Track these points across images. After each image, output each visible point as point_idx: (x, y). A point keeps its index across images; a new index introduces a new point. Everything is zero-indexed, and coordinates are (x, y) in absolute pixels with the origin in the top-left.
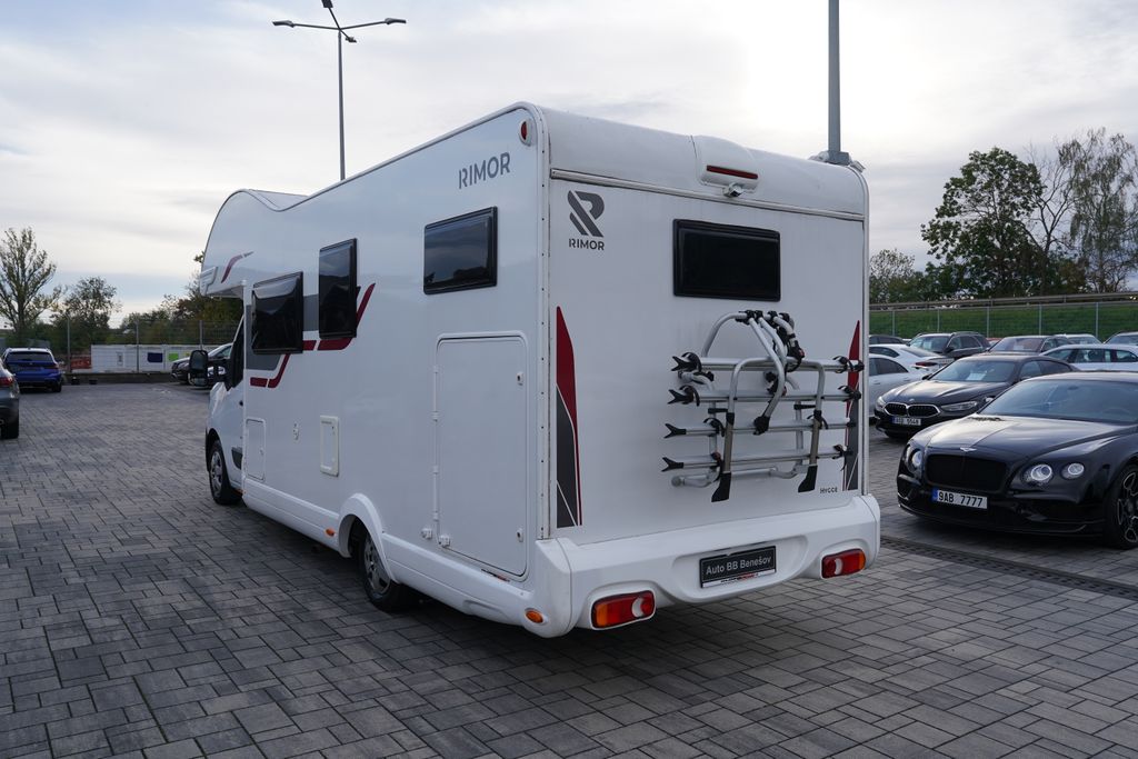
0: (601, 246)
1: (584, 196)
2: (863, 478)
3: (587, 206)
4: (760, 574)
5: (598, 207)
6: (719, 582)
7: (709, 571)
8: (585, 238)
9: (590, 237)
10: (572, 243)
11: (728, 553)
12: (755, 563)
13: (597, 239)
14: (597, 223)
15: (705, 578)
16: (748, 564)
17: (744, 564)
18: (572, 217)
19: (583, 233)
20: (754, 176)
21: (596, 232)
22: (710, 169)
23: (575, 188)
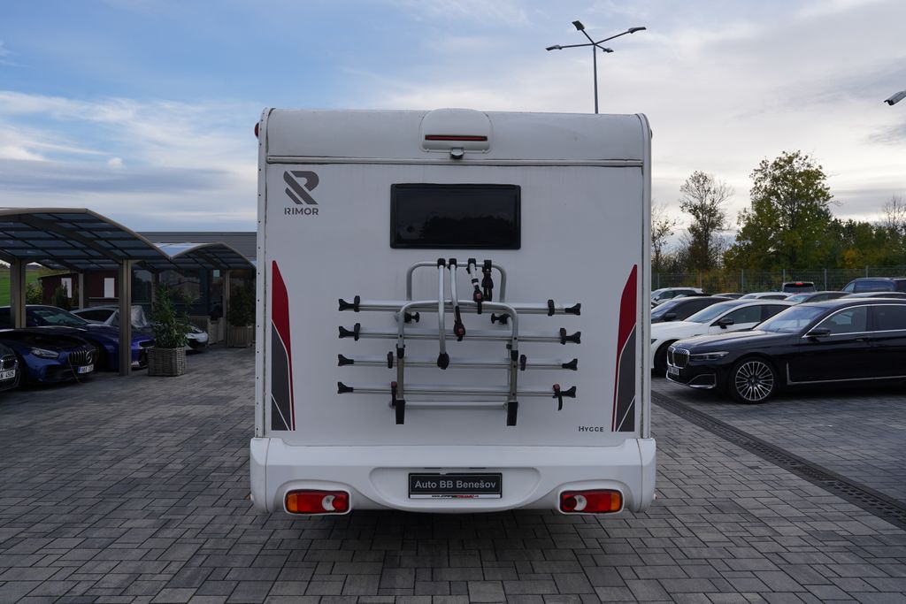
0: (315, 212)
1: (298, 174)
2: (642, 421)
3: (302, 182)
4: (480, 496)
5: (313, 180)
6: (430, 496)
7: (418, 484)
8: (299, 207)
9: (305, 205)
10: (287, 211)
11: (443, 473)
12: (476, 485)
13: (311, 207)
14: (312, 194)
15: (413, 490)
16: (465, 485)
17: (459, 484)
18: (288, 191)
19: (298, 202)
20: (484, 139)
21: (310, 201)
22: (428, 137)
23: (290, 168)
